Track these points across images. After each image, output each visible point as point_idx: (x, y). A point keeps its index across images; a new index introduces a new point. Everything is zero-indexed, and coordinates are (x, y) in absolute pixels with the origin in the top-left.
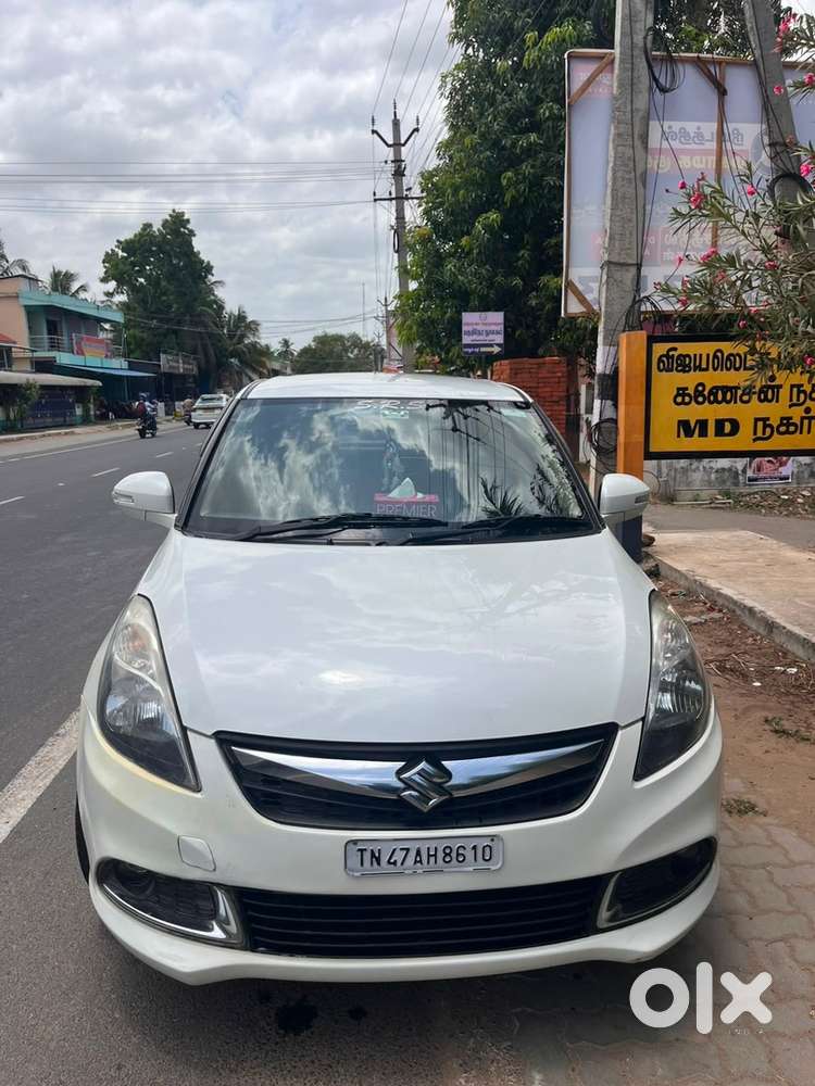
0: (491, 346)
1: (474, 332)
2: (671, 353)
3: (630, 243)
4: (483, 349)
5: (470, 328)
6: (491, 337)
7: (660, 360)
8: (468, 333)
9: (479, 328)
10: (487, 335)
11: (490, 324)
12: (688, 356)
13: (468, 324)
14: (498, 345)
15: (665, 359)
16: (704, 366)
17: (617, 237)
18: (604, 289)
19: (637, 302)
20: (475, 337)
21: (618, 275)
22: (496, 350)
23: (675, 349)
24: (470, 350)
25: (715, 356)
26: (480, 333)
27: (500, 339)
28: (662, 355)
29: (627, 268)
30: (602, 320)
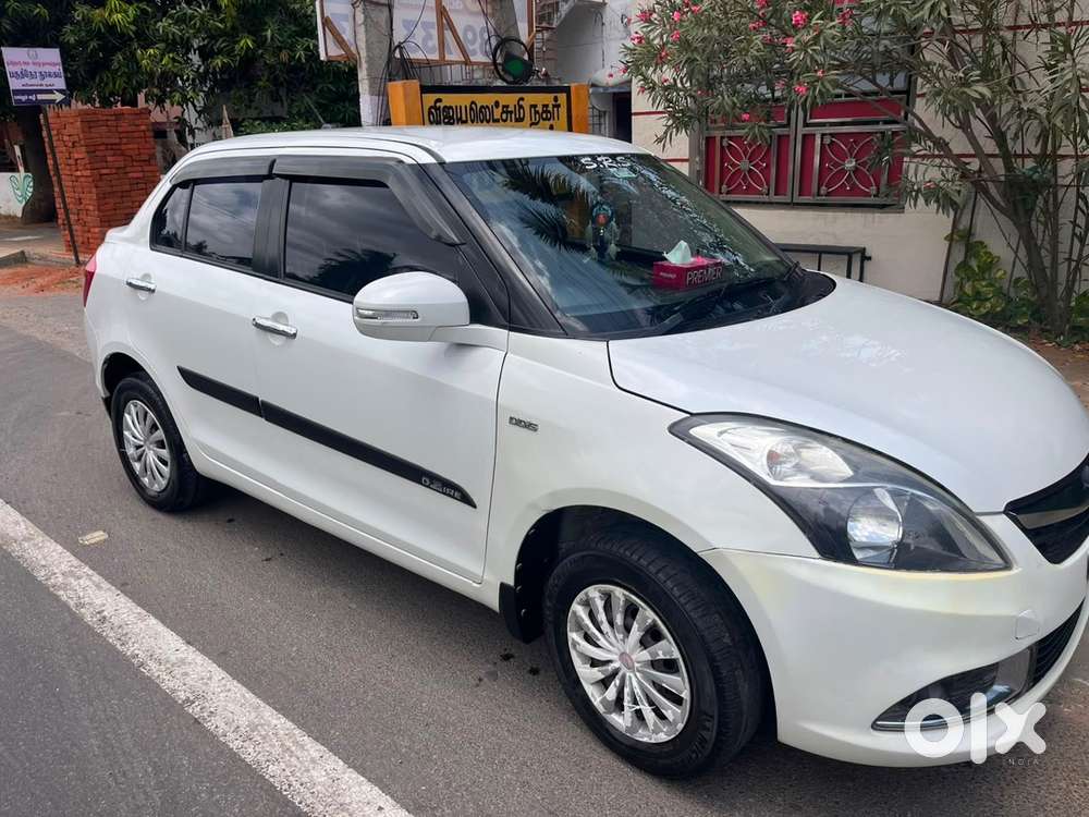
0: (51, 92)
1: (24, 74)
2: (438, 104)
4: (40, 97)
5: (18, 69)
6: (48, 81)
7: (430, 113)
8: (14, 74)
9: (30, 68)
10: (43, 76)
11: (45, 64)
12: (451, 107)
13: (14, 64)
14: (60, 91)
15: (433, 111)
16: (464, 118)
18: (361, 30)
19: (391, 51)
20: (26, 80)
21: (373, 15)
22: (59, 97)
23: (440, 100)
24: (24, 98)
25: (471, 109)
26: (32, 76)
27: (60, 83)
28: (431, 107)
29: (380, 7)
30: (364, 66)
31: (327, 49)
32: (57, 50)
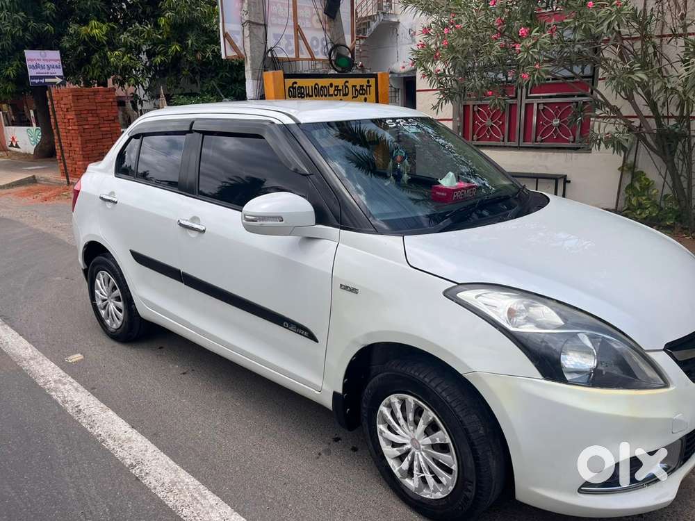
0: (53, 77)
1: (37, 66)
2: (294, 85)
3: (259, 9)
4: (47, 80)
5: (34, 63)
6: (52, 70)
7: (289, 90)
8: (33, 67)
9: (41, 63)
10: (49, 68)
11: (50, 60)
12: (302, 87)
13: (32, 60)
14: (60, 77)
15: (291, 89)
16: (311, 94)
17: (252, 4)
18: (247, 40)
19: (266, 53)
20: (38, 70)
21: (255, 31)
22: (58, 80)
23: (296, 83)
24: (37, 81)
25: (315, 88)
26: (43, 67)
27: (60, 72)
28: (290, 87)
29: (259, 26)
30: (249, 62)
31: (226, 52)
32: (58, 52)
